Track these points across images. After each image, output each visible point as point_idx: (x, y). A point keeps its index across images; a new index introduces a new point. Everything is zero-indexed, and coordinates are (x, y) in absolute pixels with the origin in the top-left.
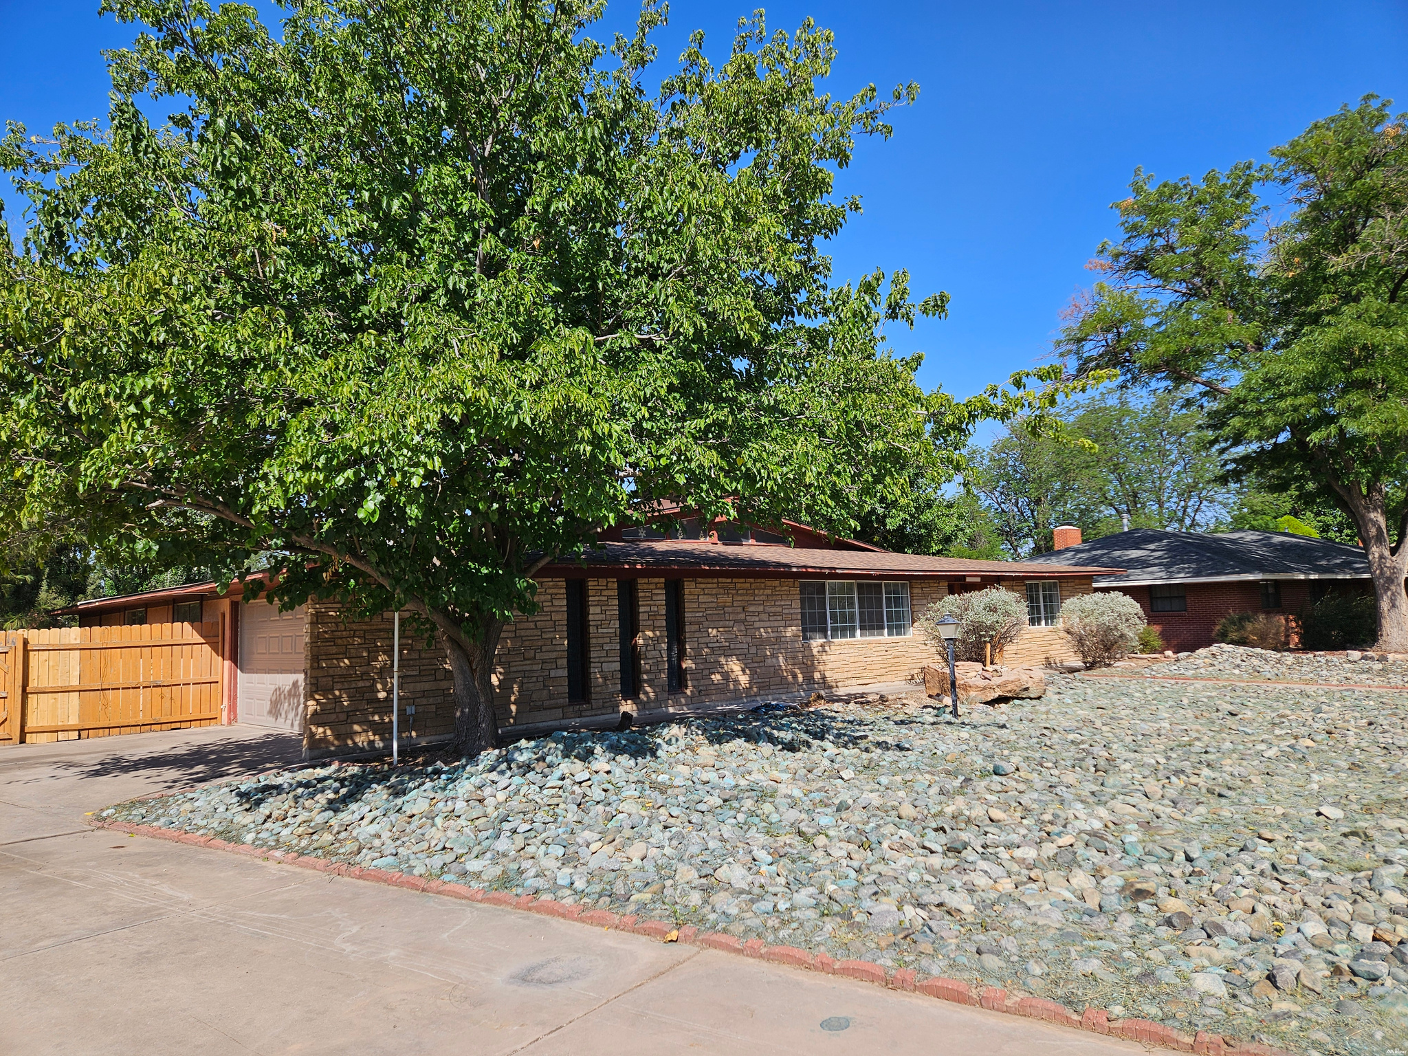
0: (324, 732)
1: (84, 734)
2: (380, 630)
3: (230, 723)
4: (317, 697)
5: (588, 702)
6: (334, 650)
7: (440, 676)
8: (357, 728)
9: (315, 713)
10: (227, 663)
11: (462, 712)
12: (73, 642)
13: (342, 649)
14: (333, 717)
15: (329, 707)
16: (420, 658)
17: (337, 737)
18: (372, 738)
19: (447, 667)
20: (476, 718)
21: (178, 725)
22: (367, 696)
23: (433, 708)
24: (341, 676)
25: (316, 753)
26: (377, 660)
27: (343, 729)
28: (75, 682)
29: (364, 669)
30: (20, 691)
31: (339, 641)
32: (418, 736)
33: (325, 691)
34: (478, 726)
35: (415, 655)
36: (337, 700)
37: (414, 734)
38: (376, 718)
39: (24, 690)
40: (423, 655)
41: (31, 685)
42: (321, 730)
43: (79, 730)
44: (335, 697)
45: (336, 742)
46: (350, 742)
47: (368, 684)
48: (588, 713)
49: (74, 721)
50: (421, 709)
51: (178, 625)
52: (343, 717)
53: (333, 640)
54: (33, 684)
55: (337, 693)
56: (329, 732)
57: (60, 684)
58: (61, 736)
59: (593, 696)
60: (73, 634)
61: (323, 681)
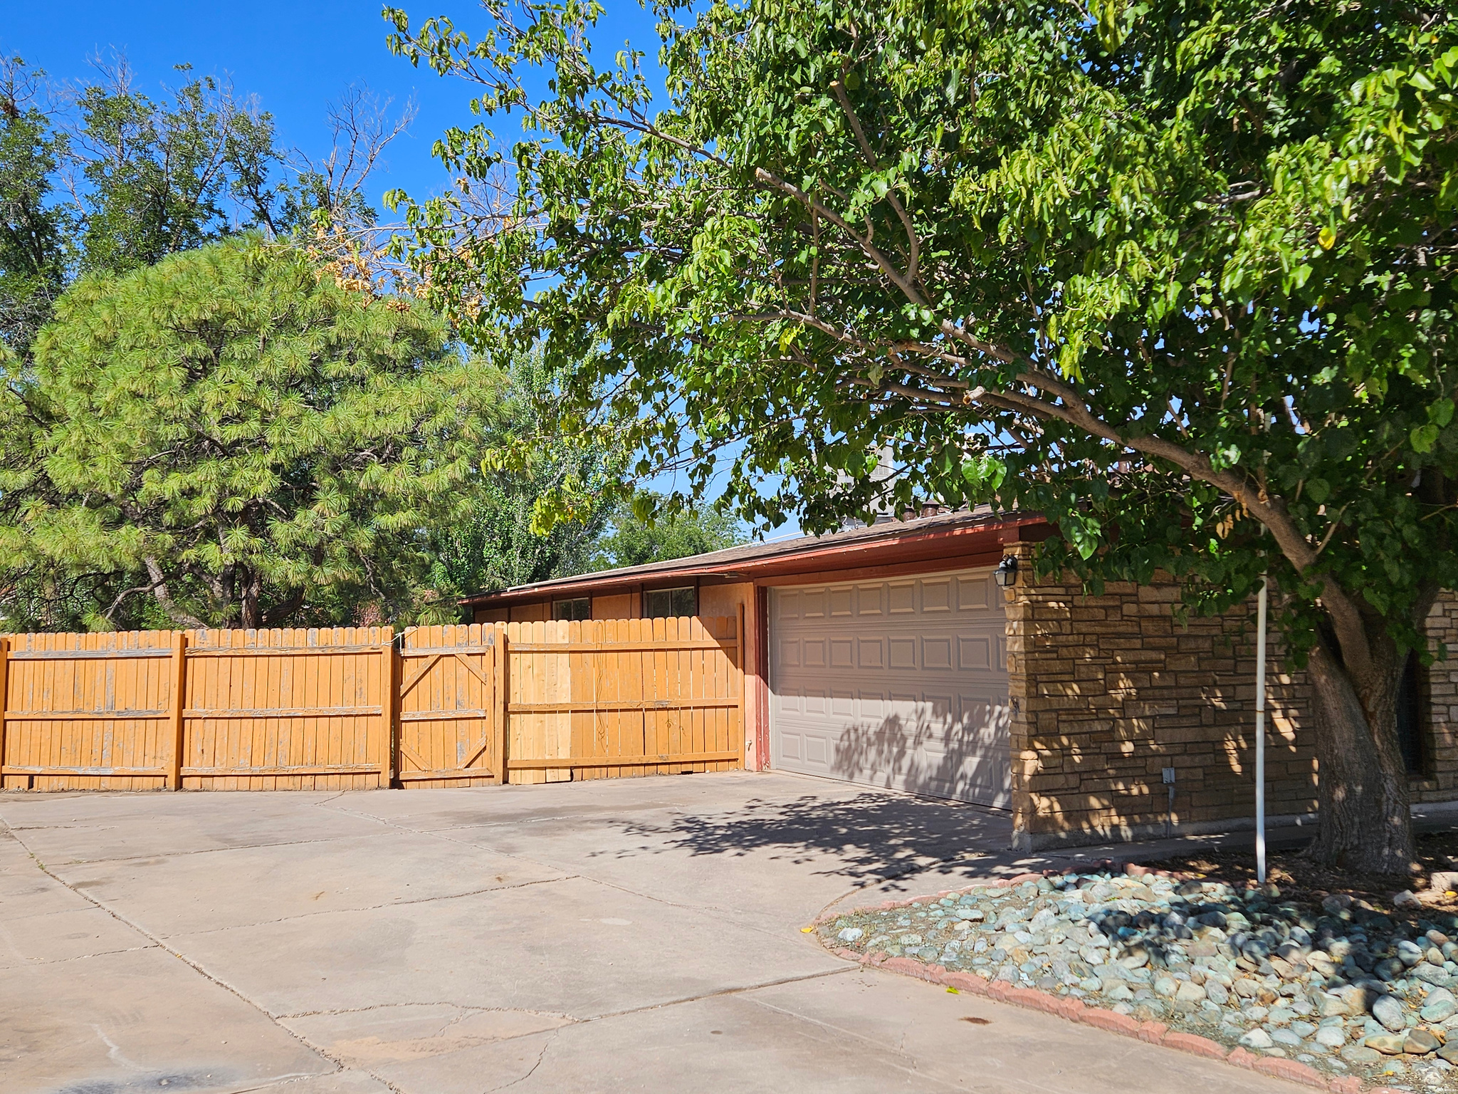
0: (1051, 807)
1: (577, 772)
2: (1119, 635)
3: (760, 769)
4: (1038, 745)
5: (1430, 776)
6: (1057, 666)
7: (1207, 718)
8: (1094, 802)
9: (1036, 774)
10: (752, 680)
11: (1350, 792)
12: (561, 641)
13: (1068, 666)
14: (1061, 780)
15: (1055, 762)
16: (1177, 687)
17: (1068, 815)
18: (1115, 820)
19: (1217, 702)
20: (1378, 803)
21: (689, 767)
22: (1107, 747)
23: (1199, 773)
24: (1069, 711)
25: (1040, 840)
26: (1117, 688)
27: (1075, 802)
28: (564, 698)
29: (1100, 700)
30: (500, 708)
31: (1064, 652)
32: (1180, 821)
33: (1049, 736)
34: (1383, 819)
35: (1170, 681)
36: (1065, 752)
37: (1174, 818)
38: (1121, 786)
39: (506, 708)
40: (1182, 681)
41: (512, 701)
42: (1044, 802)
43: (571, 768)
44: (1063, 748)
45: (1066, 825)
46: (1085, 825)
47: (1106, 727)
48: (1433, 796)
49: (564, 755)
50: (1183, 774)
51: (684, 620)
52: (1074, 781)
53: (1054, 650)
54: (514, 701)
55: (1065, 741)
56: (1057, 807)
57: (546, 701)
58: (551, 775)
59: (1440, 766)
60: (559, 631)
61: (1046, 719)
